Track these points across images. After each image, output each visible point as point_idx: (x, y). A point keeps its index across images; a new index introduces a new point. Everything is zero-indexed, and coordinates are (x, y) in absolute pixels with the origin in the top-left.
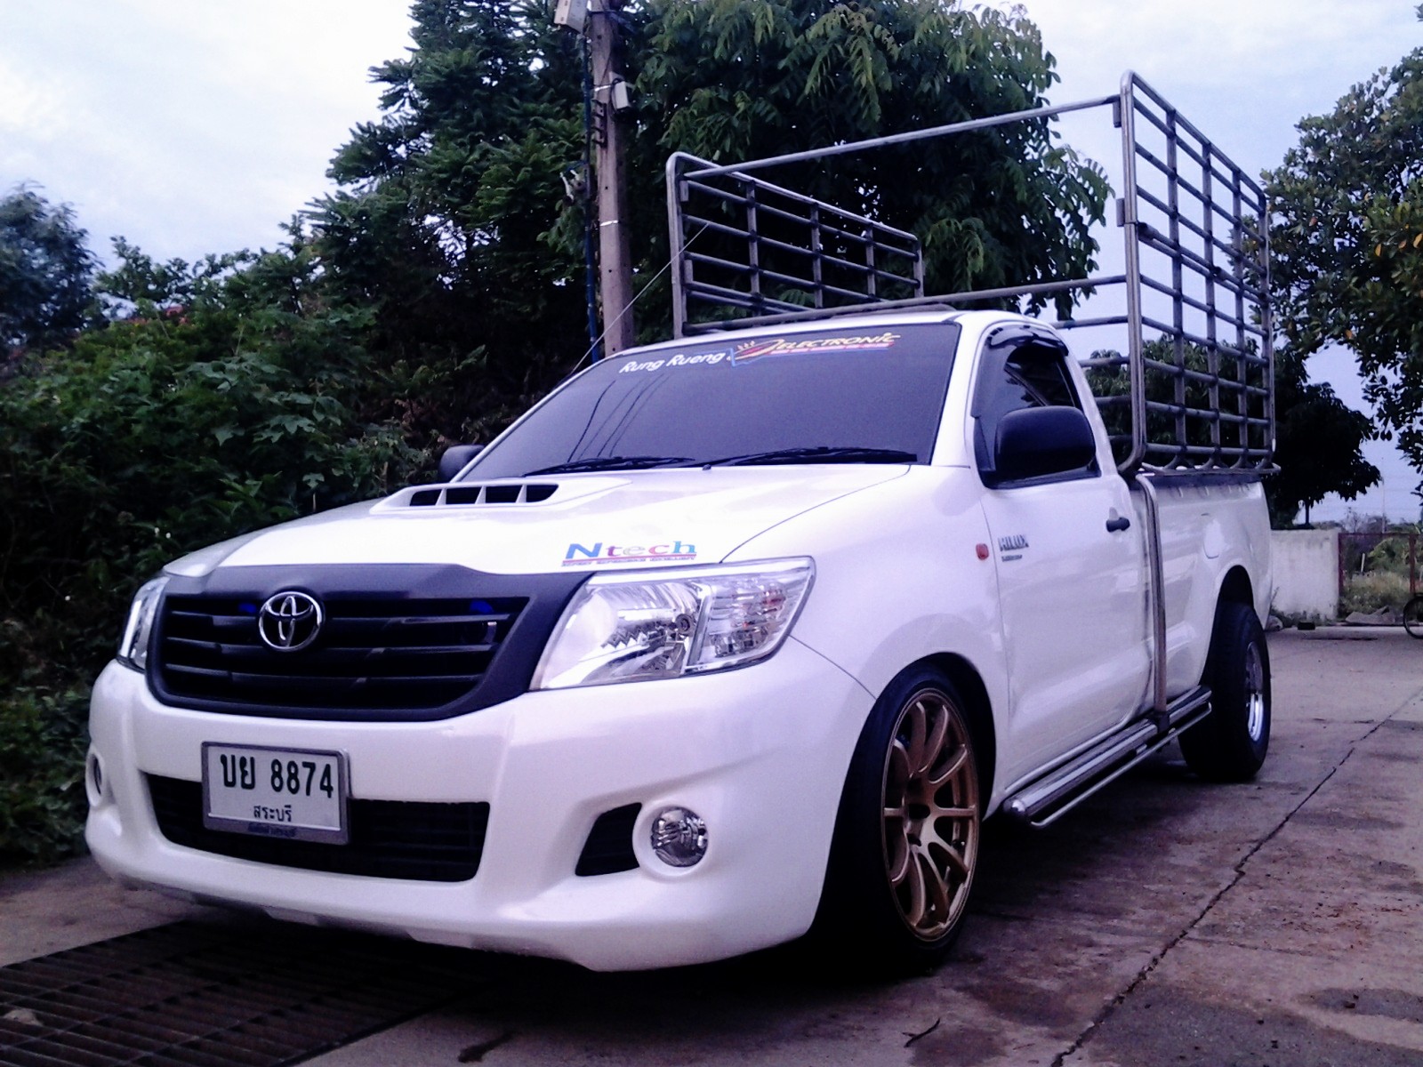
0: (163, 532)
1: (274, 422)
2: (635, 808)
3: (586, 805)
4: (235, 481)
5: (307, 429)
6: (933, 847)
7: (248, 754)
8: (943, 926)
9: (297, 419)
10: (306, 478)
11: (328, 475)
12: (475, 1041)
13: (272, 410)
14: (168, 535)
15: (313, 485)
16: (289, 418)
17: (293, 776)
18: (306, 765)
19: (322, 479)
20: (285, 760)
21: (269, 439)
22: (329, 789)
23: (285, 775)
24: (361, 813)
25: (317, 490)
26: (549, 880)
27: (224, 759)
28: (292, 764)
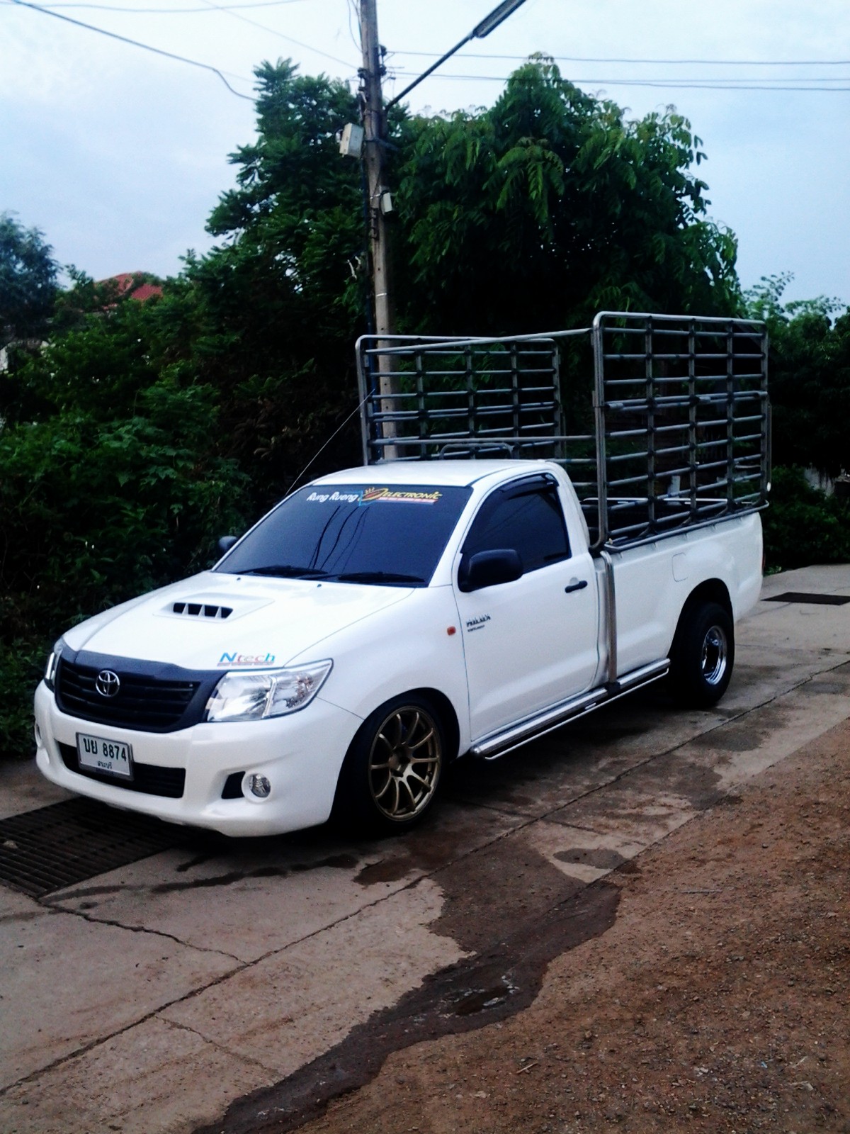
0: (90, 545)
1: (152, 471)
2: (242, 774)
3: (223, 772)
4: (131, 510)
5: (171, 476)
6: (410, 778)
7: (94, 740)
8: (413, 813)
9: (165, 469)
10: (172, 507)
11: (185, 504)
12: (185, 861)
13: (152, 462)
14: (93, 546)
15: (176, 511)
16: (161, 468)
17: (111, 751)
18: (116, 747)
19: (182, 507)
20: (108, 744)
21: (149, 483)
22: (124, 757)
23: (108, 750)
24: (137, 768)
25: (179, 514)
26: (210, 800)
27: (85, 740)
28: (110, 746)
